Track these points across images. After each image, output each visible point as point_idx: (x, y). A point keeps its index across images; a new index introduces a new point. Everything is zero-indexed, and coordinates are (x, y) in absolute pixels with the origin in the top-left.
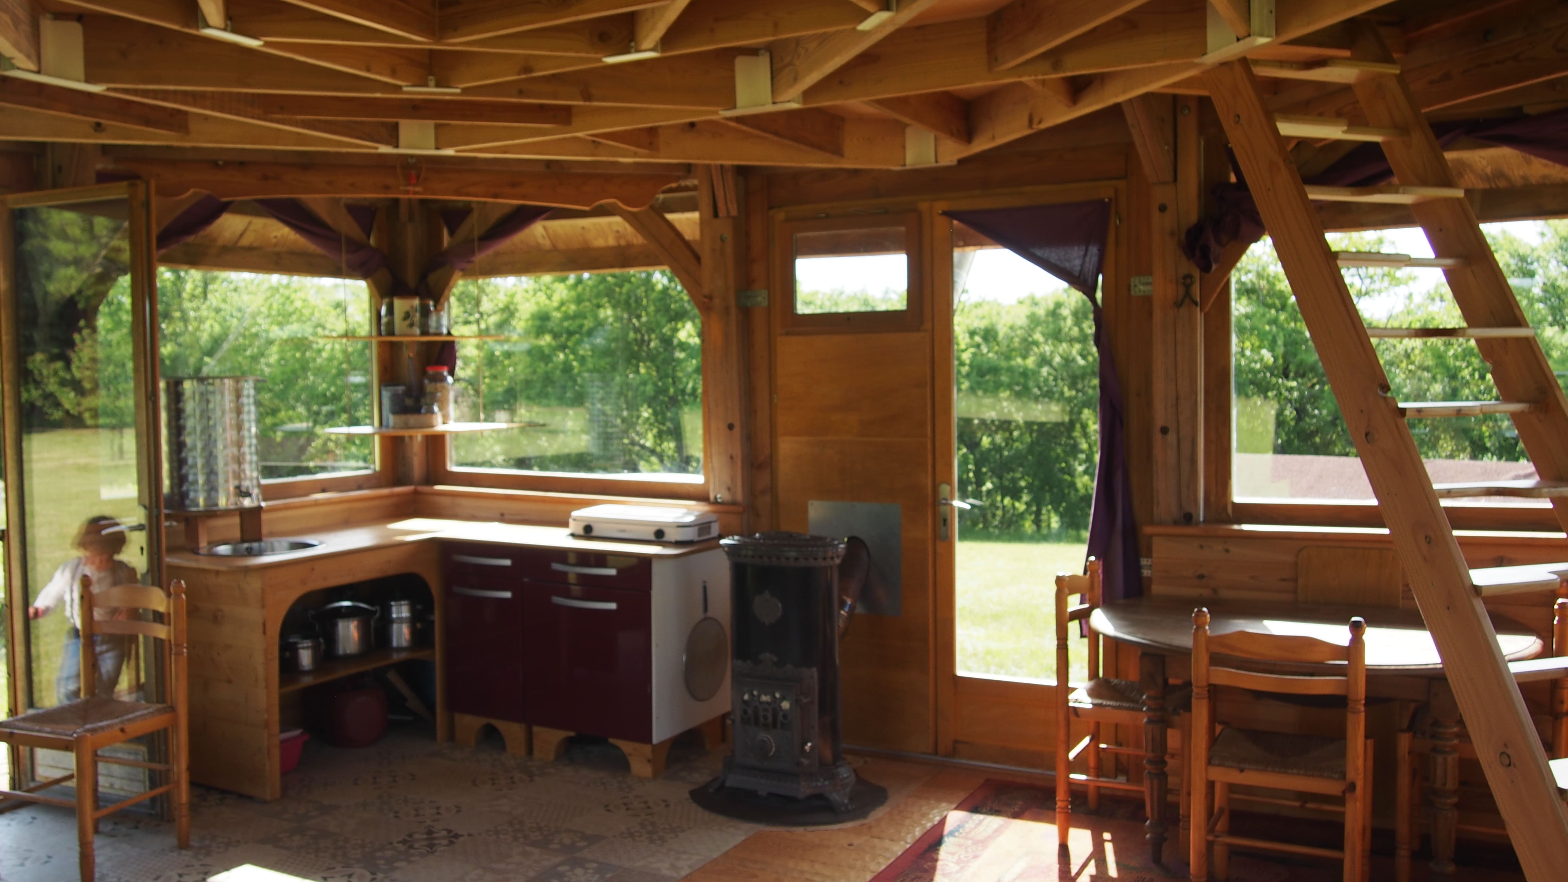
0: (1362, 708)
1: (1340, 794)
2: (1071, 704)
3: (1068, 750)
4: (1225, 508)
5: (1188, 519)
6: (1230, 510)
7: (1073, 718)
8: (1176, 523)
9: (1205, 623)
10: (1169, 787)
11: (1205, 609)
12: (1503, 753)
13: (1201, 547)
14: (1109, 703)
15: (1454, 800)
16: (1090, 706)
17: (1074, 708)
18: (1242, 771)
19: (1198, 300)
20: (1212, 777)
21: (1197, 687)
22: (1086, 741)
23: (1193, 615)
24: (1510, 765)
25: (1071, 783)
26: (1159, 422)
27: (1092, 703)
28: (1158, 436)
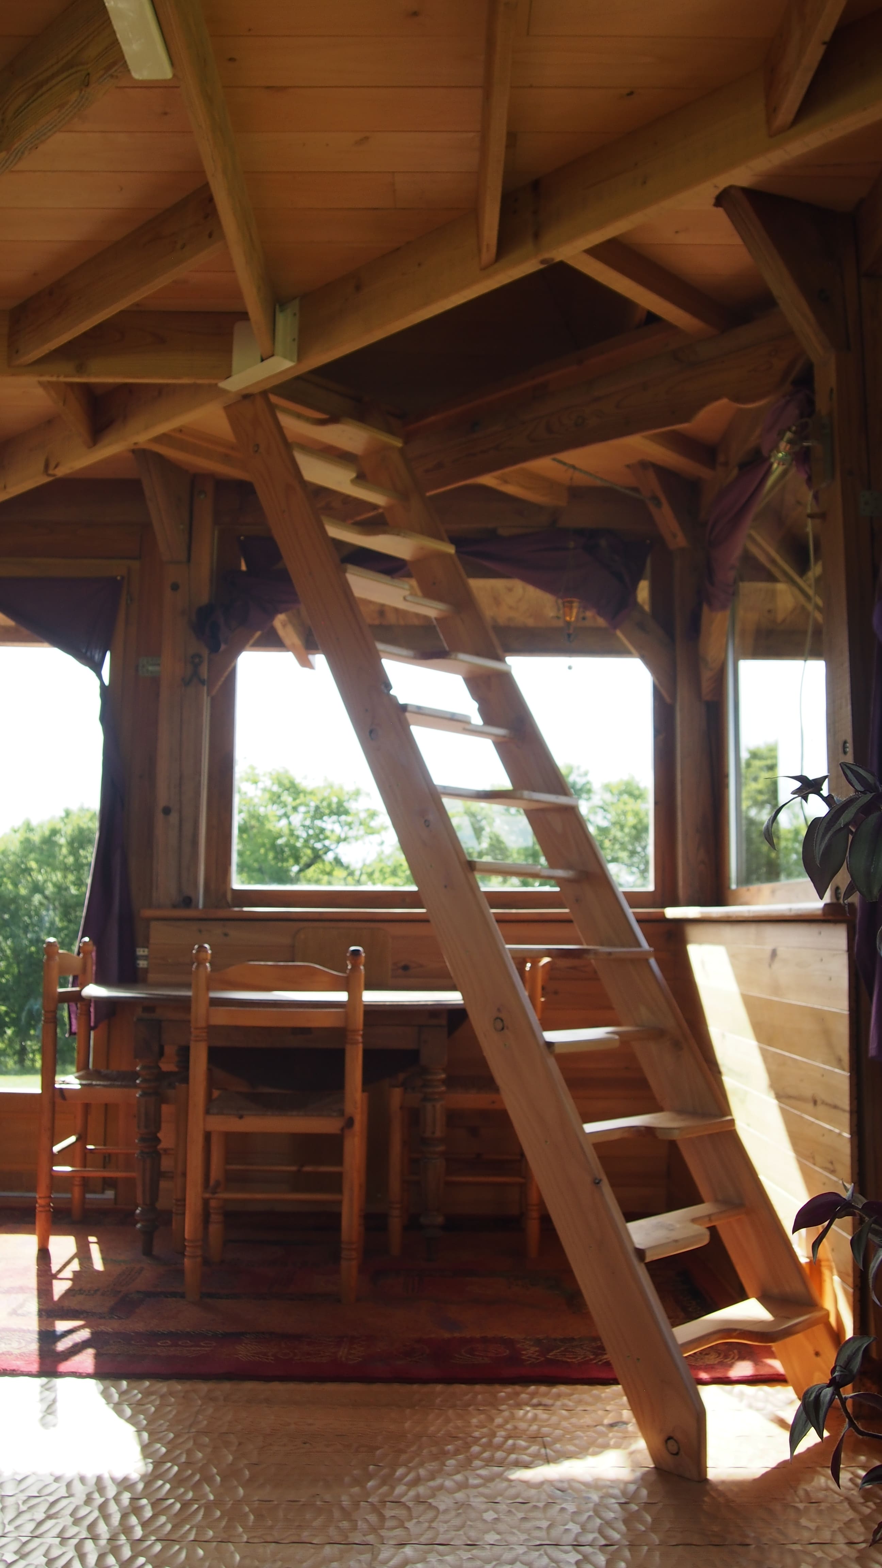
0: (360, 1039)
1: (338, 1132)
2: (57, 1086)
3: (53, 1144)
4: (224, 895)
5: (188, 902)
6: (229, 897)
7: (58, 1100)
8: (175, 906)
9: (205, 960)
10: (163, 1169)
11: (207, 946)
12: (497, 1018)
13: (200, 931)
14: (98, 1083)
15: (441, 1148)
16: (79, 1087)
17: (61, 1090)
18: (241, 1117)
19: (206, 677)
20: (209, 1128)
21: (197, 1028)
22: (72, 1139)
23: (194, 952)
24: (503, 1029)
25: (53, 1176)
26: (162, 802)
27: (80, 1084)
28: (159, 817)
